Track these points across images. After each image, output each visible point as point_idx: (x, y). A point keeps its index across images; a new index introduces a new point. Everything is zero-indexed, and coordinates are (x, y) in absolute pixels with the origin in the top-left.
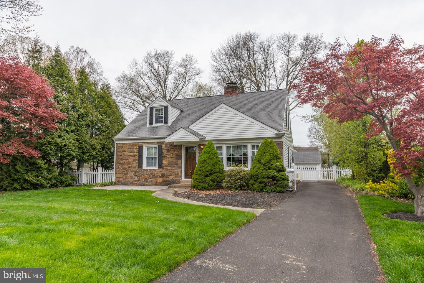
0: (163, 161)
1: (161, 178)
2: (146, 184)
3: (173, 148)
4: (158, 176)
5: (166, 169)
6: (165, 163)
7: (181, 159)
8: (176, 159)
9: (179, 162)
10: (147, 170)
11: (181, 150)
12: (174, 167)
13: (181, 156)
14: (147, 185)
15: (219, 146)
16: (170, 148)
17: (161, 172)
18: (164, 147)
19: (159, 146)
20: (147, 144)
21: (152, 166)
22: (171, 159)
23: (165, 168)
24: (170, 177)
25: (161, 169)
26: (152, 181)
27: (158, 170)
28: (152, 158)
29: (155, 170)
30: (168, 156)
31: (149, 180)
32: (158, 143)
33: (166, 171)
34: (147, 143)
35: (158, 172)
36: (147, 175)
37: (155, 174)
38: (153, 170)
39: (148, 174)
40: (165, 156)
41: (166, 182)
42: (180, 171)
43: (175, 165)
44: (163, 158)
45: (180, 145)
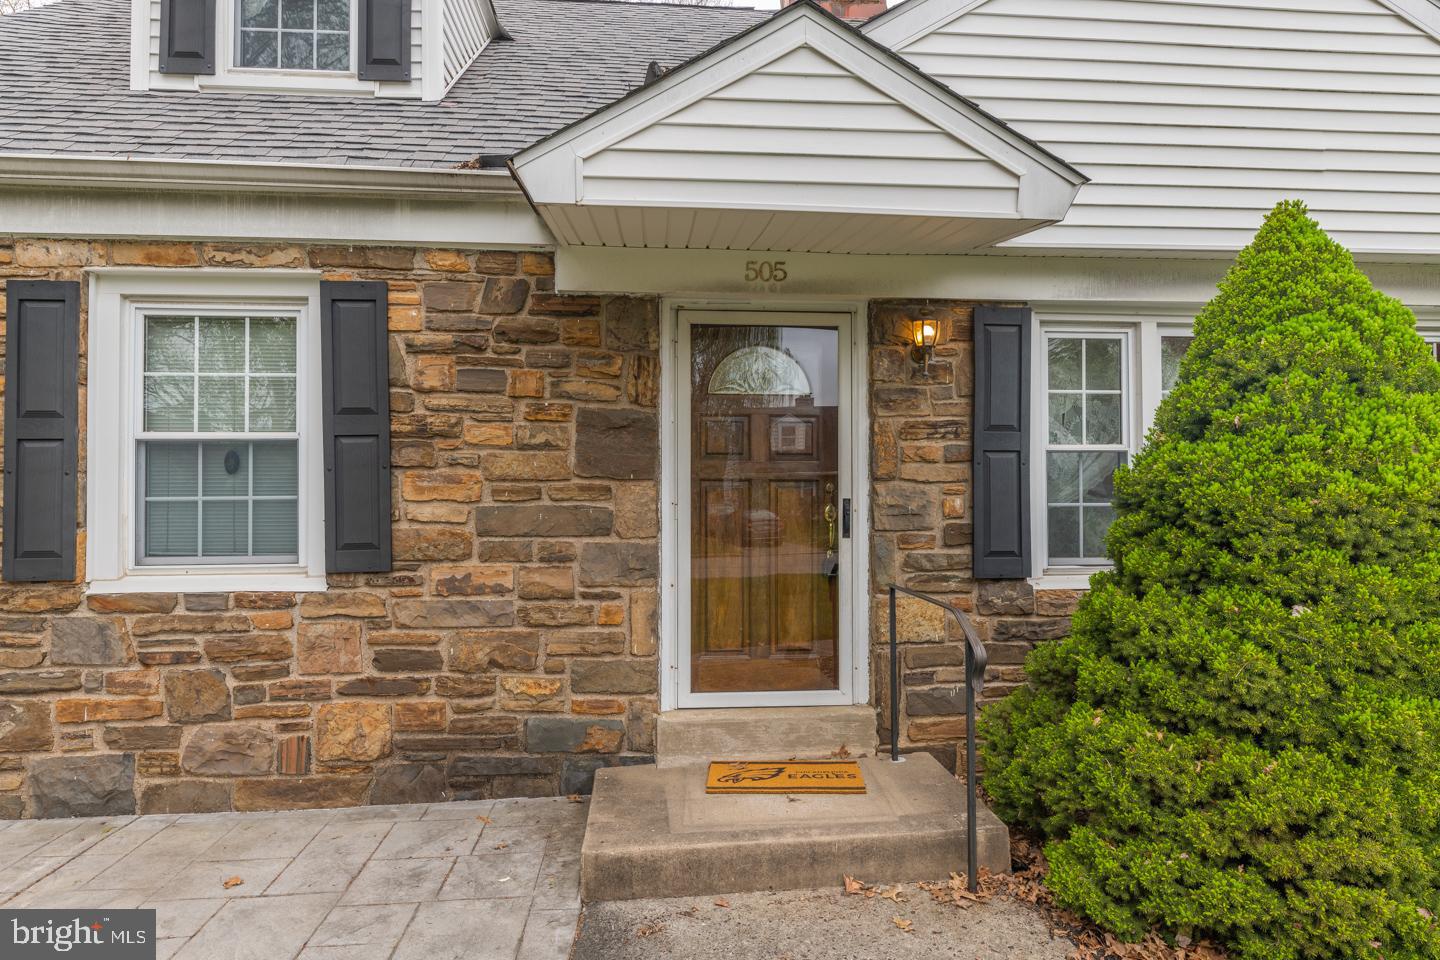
0: (405, 486)
1: (379, 709)
2: (141, 784)
3: (544, 336)
4: (336, 682)
5: (451, 586)
6: (441, 511)
7: (648, 471)
8: (589, 463)
9: (626, 499)
10: (162, 604)
11: (647, 363)
12: (557, 559)
13: (647, 429)
14: (152, 801)
15: (1084, 334)
16: (502, 334)
17: (374, 622)
18: (407, 314)
19: (334, 298)
20: (151, 260)
21: (225, 546)
22: (511, 463)
23: (438, 573)
24: (513, 681)
25: (371, 596)
26: (235, 748)
27: (326, 599)
28: (232, 457)
29: (285, 602)
30: (474, 432)
31: (189, 734)
32: (317, 253)
33: (451, 610)
34: (155, 249)
35: (320, 628)
36: (154, 677)
37: (280, 654)
38: (242, 600)
39: (178, 659)
40: (436, 422)
41: (446, 746)
42: (639, 613)
43: (578, 544)
44: (406, 455)
45: (642, 301)
